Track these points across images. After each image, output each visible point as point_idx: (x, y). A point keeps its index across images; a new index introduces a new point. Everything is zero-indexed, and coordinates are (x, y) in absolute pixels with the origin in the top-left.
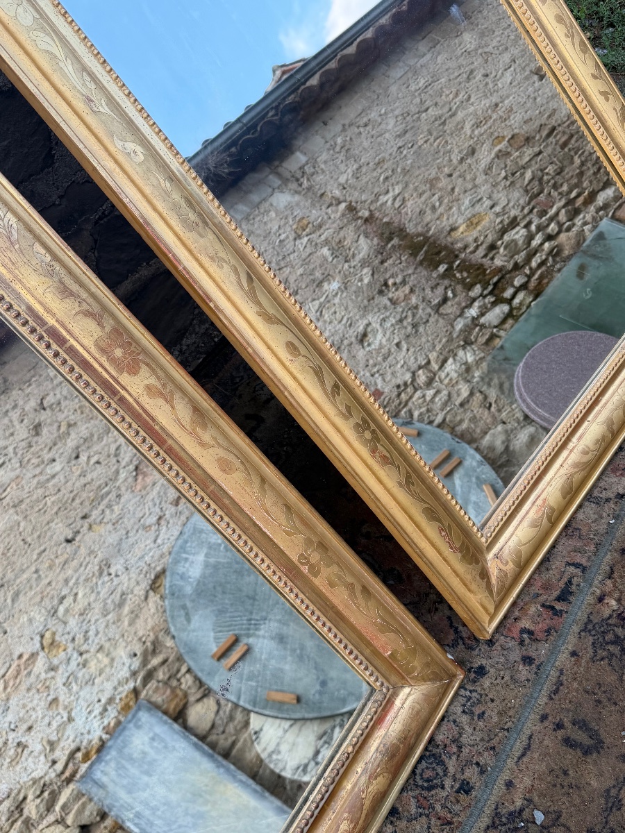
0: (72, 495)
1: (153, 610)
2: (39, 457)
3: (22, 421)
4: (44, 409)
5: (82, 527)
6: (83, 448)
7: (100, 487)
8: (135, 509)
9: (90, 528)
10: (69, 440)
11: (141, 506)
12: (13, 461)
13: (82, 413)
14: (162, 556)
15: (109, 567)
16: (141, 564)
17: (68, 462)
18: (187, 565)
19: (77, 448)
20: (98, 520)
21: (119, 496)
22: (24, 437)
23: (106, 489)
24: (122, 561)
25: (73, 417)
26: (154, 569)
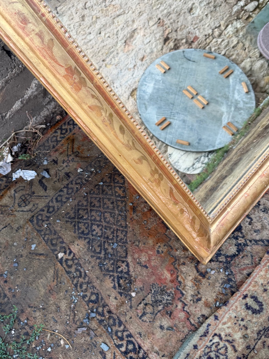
0: (98, 50)
1: (131, 104)
2: (84, 31)
3: (77, 13)
4: (86, 9)
5: (102, 65)
6: (103, 29)
7: (109, 48)
8: (124, 61)
9: (106, 66)
10: (97, 25)
11: (127, 59)
12: (73, 31)
13: (102, 13)
14: (135, 82)
15: (114, 84)
16: (127, 84)
17: (97, 35)
18: (146, 87)
19: (100, 29)
20: (109, 63)
21: (117, 53)
22: (78, 20)
23: (112, 50)
24: (119, 82)
25: (98, 14)
26: (132, 87)
